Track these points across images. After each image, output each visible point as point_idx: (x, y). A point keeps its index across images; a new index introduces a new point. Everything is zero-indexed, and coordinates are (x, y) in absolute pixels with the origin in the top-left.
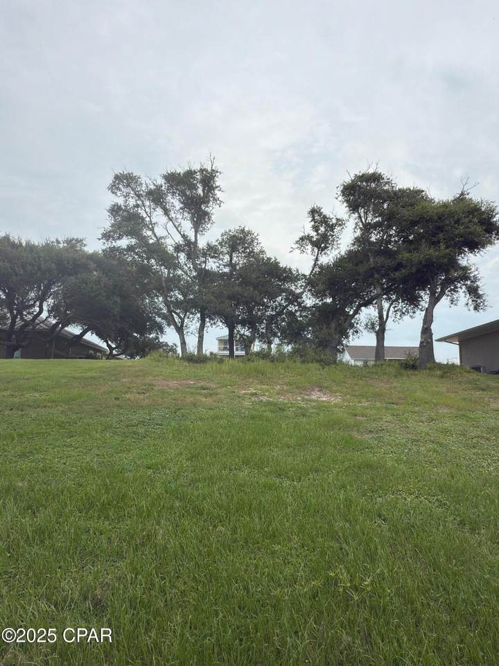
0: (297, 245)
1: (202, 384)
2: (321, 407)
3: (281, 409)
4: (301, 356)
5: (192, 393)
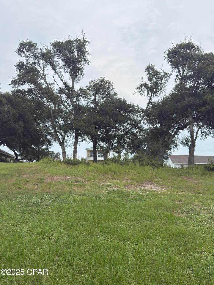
0: (138, 90)
1: (76, 178)
2: (153, 195)
3: (127, 195)
4: (140, 161)
5: (69, 185)
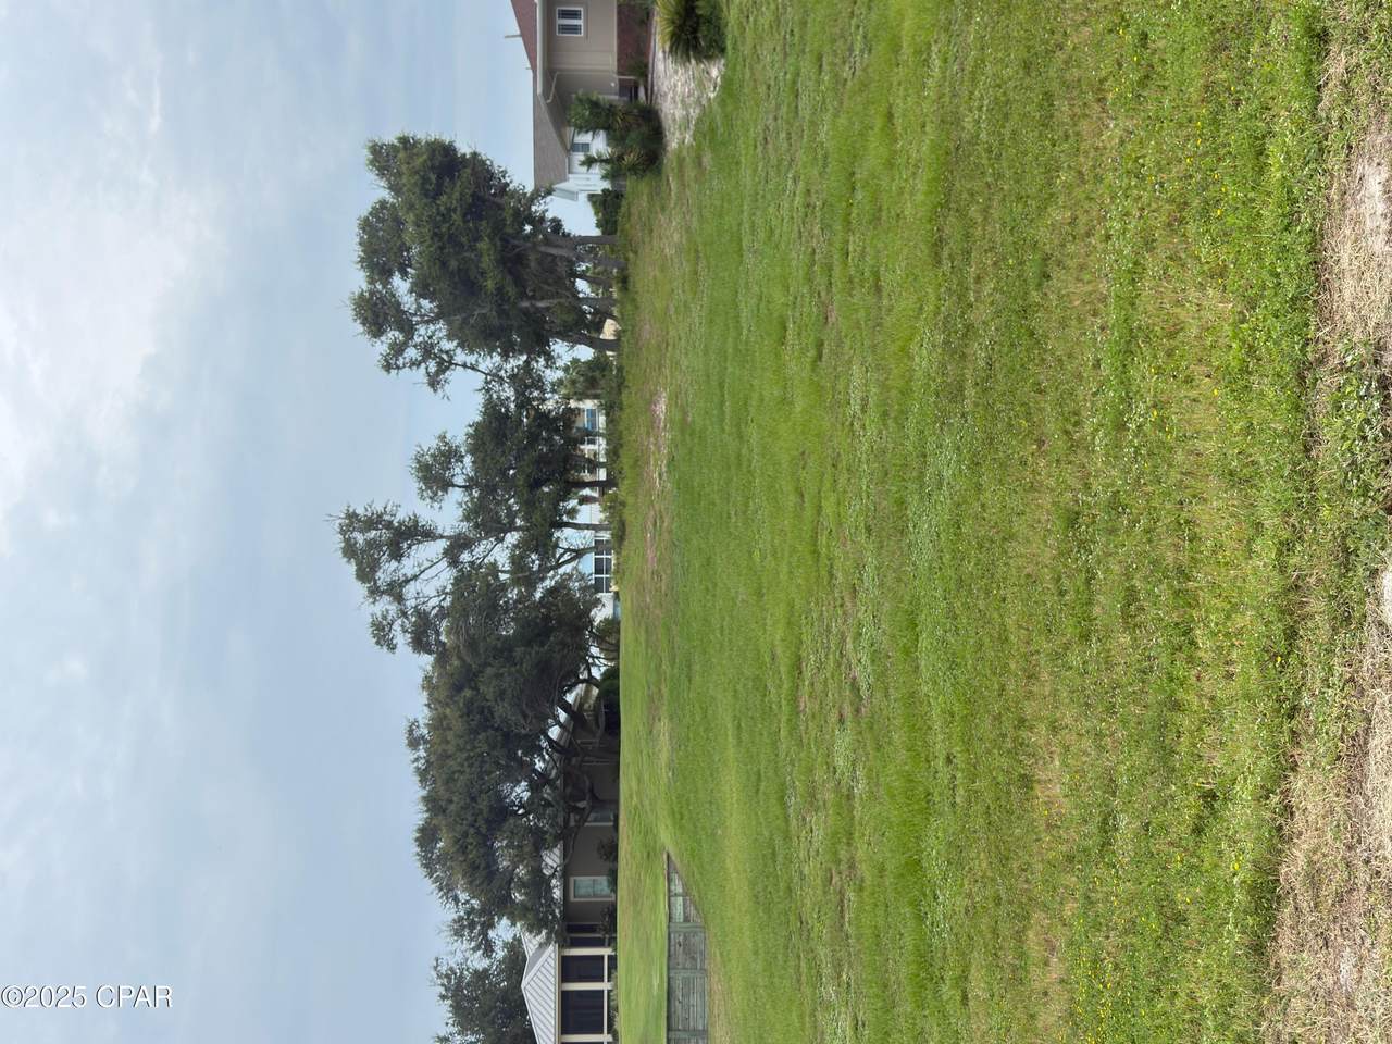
0: (440, 391)
1: (650, 525)
5: (660, 535)
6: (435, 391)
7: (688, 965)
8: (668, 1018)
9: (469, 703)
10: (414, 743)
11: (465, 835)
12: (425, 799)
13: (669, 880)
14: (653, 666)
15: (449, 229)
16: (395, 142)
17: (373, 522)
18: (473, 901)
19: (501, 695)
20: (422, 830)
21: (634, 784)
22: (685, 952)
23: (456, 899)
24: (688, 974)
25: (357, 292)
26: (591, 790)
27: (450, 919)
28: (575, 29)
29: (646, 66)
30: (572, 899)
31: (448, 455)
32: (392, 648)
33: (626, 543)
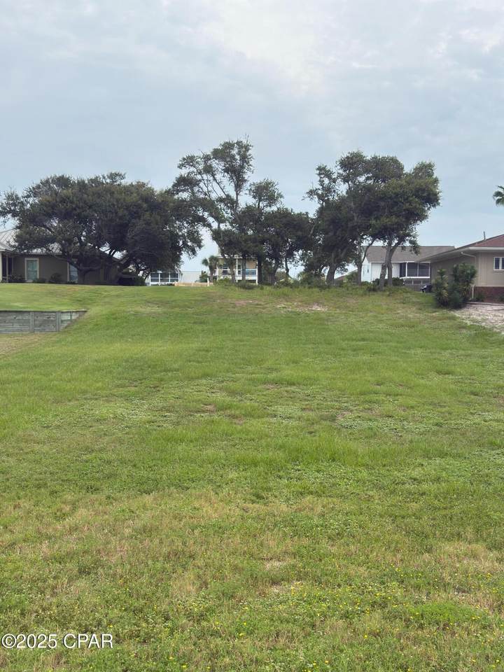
1: (256, 302)
6: (307, 193)
7: (37, 322)
8: (6, 311)
9: (140, 207)
10: (113, 176)
11: (72, 202)
12: (83, 182)
13: (76, 312)
14: (187, 303)
15: (401, 202)
16: (434, 177)
17: (245, 158)
18: (29, 205)
19: (148, 224)
20: (68, 180)
21: (113, 293)
22: (44, 321)
23: (28, 196)
24: (31, 323)
25: (364, 154)
26: (91, 270)
27: (17, 193)
28: (497, 266)
29: (483, 301)
30: (26, 259)
31: (272, 199)
32: (180, 166)
33: (242, 290)
